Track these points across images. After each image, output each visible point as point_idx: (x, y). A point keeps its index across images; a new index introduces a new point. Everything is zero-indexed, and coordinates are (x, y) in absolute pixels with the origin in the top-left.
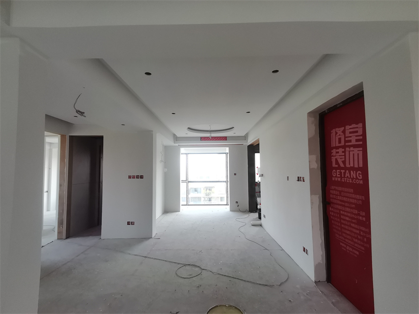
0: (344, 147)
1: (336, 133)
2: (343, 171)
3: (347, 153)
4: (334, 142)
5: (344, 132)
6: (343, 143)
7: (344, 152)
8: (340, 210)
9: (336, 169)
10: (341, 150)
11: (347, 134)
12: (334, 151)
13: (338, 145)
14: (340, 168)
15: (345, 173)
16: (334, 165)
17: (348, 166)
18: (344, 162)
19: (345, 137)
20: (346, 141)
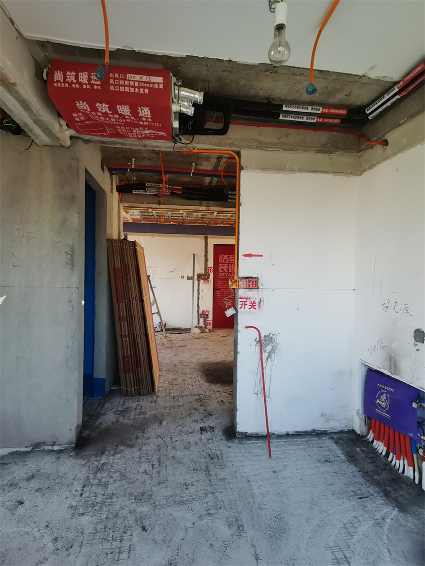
0: (228, 264)
1: (223, 257)
2: (227, 274)
3: (230, 267)
4: (220, 261)
5: (228, 257)
6: (227, 262)
7: (229, 266)
8: (223, 291)
9: (222, 273)
10: (226, 265)
11: (230, 258)
12: (221, 265)
13: (224, 262)
14: (224, 272)
15: (228, 275)
16: (220, 271)
17: (230, 271)
18: (228, 270)
19: (229, 260)
20: (229, 261)
